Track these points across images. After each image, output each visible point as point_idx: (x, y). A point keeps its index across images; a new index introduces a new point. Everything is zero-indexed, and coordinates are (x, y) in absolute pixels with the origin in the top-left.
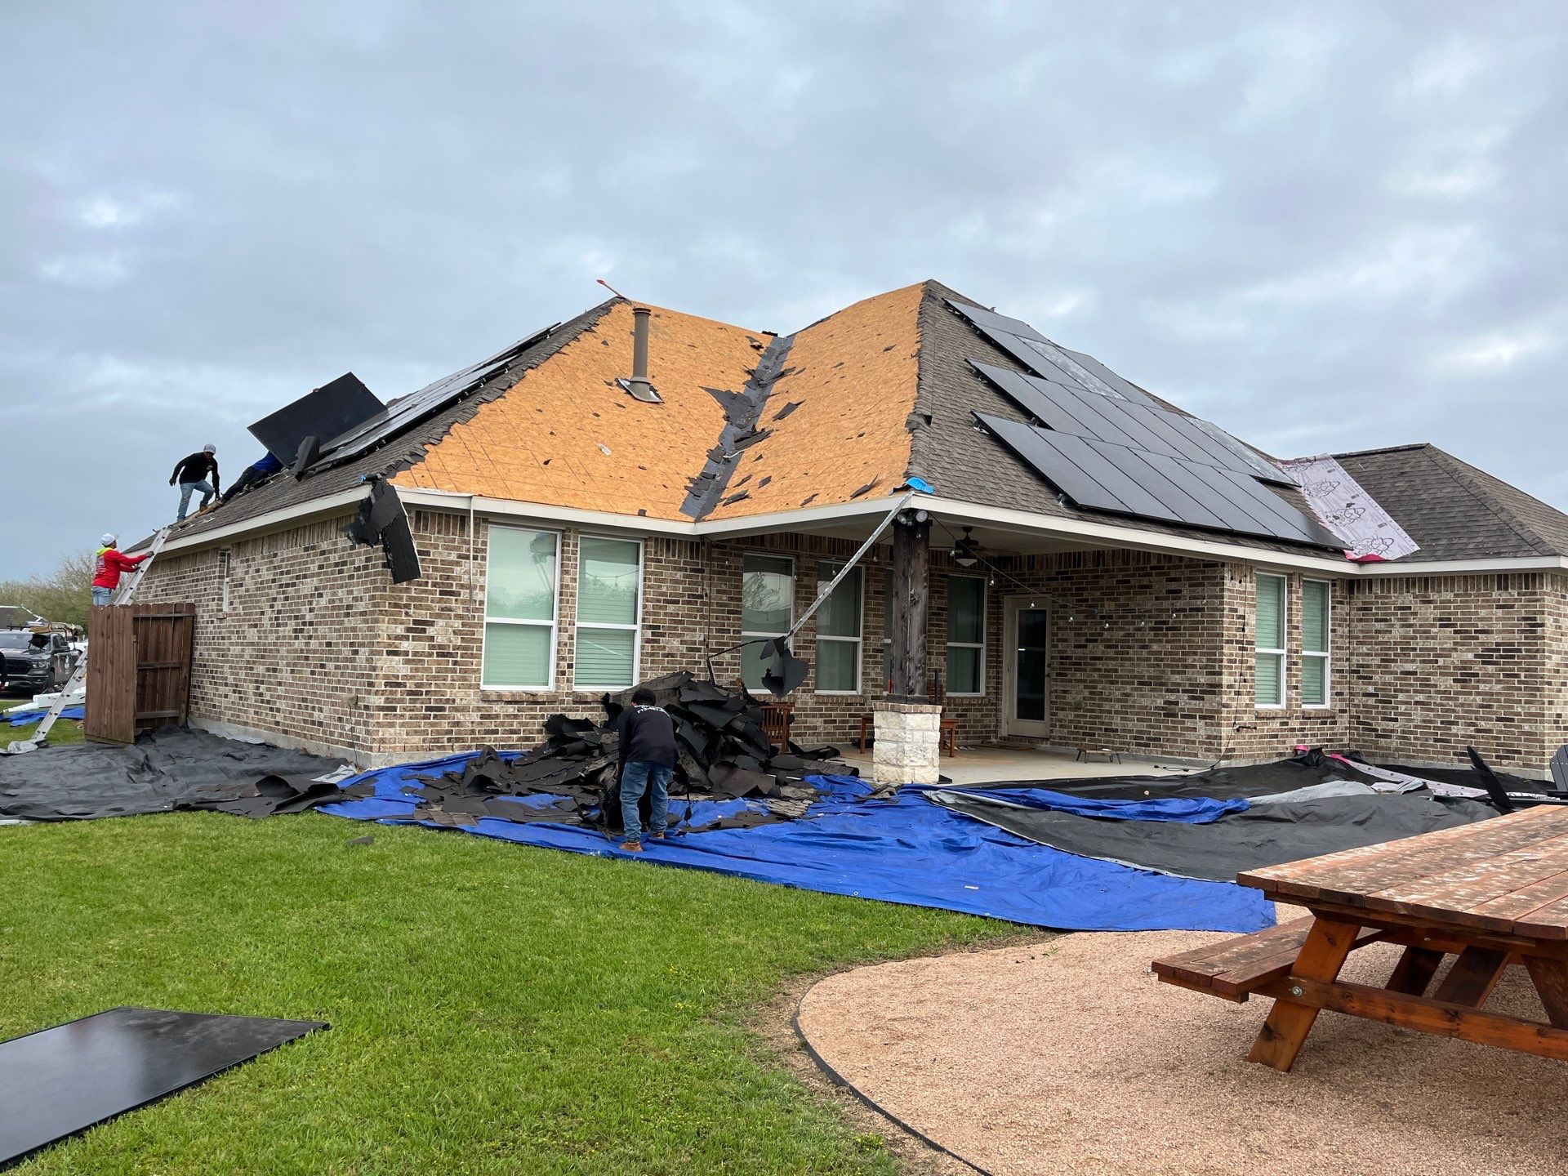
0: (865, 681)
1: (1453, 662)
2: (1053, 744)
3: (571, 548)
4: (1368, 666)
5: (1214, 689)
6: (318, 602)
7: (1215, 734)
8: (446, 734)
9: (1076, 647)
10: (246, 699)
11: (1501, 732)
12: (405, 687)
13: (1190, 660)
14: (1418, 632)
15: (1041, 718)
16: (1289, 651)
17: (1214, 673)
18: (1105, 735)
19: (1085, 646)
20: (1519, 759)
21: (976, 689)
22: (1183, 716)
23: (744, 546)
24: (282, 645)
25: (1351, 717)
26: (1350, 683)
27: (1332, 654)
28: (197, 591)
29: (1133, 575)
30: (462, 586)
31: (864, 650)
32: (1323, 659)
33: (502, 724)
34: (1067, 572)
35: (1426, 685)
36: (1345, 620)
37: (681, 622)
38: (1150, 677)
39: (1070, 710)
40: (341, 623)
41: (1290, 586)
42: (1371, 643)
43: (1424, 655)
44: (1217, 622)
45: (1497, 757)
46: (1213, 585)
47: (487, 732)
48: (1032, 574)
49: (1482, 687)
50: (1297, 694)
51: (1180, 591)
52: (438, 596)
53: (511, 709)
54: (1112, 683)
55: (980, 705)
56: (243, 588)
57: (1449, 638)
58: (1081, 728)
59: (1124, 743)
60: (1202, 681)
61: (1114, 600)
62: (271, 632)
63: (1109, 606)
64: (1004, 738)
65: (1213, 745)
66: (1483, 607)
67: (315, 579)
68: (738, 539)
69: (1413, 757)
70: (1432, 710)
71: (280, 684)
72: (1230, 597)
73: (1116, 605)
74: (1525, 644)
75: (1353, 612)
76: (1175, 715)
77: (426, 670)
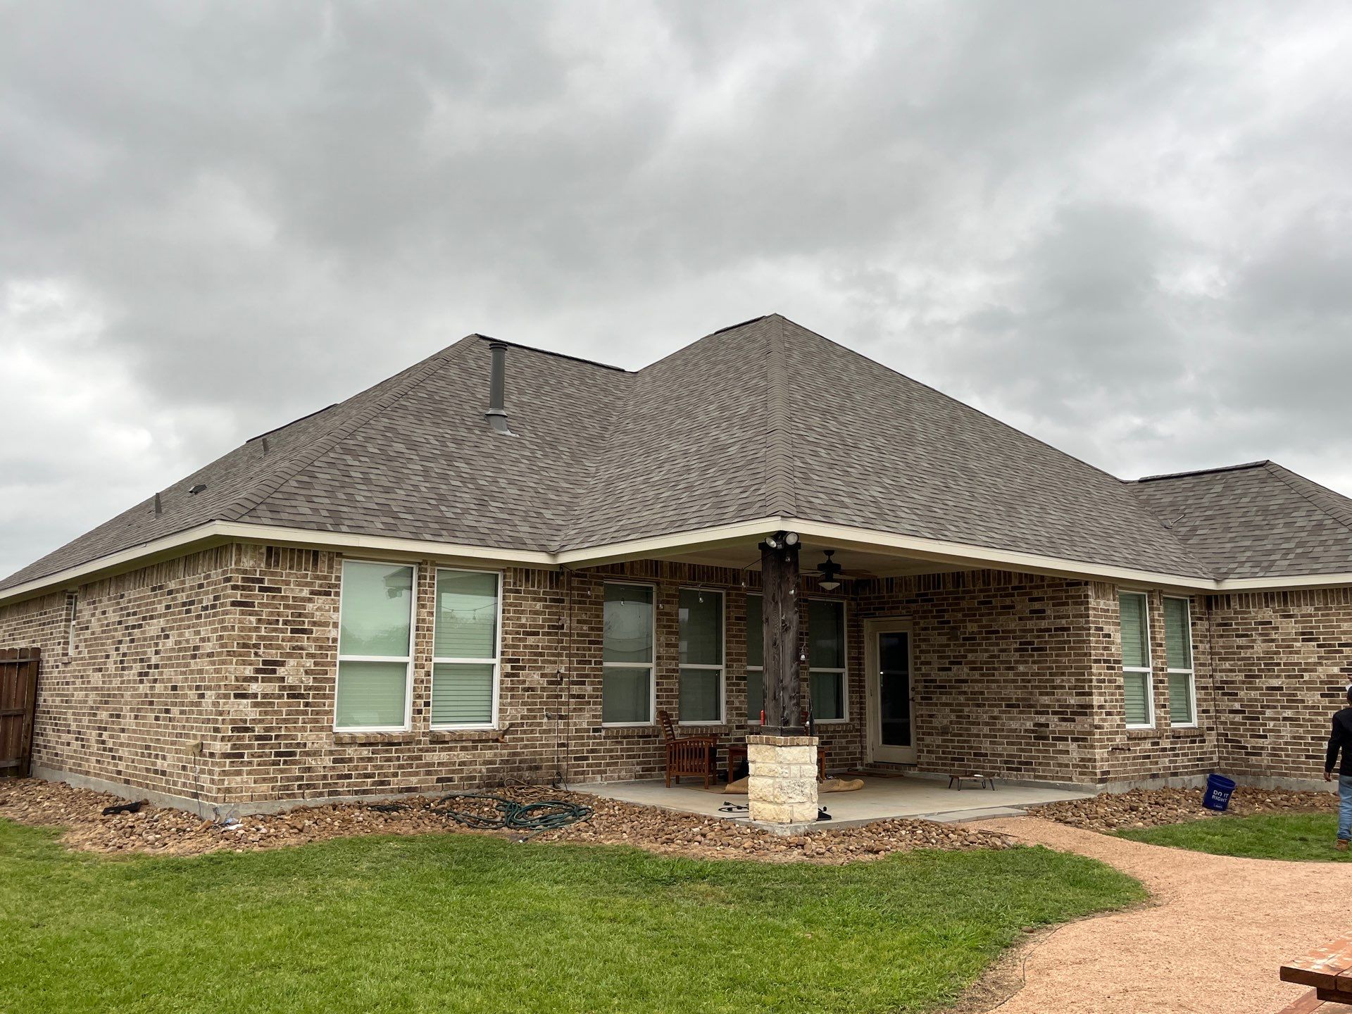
0: (730, 710)
1: (1319, 677)
2: (921, 770)
3: (428, 581)
4: (1232, 682)
5: (1085, 710)
6: (164, 644)
7: (1089, 756)
8: (297, 780)
9: (941, 669)
10: (89, 747)
12: (254, 731)
13: (1058, 681)
14: (1280, 646)
15: (908, 744)
16: (1155, 669)
17: (1083, 694)
18: (975, 760)
19: (949, 669)
21: (839, 714)
22: (1054, 739)
23: (603, 574)
24: (127, 689)
25: (1219, 735)
26: (1214, 700)
27: (1196, 671)
28: (43, 635)
29: (995, 596)
30: (314, 624)
31: (727, 678)
32: (1187, 676)
33: (356, 768)
34: (926, 595)
35: (1293, 701)
36: (1206, 637)
37: (541, 654)
38: (1017, 699)
39: (938, 734)
40: (187, 665)
41: (1151, 603)
42: (1233, 659)
43: (1288, 671)
44: (1084, 641)
46: (1076, 603)
47: (340, 777)
48: (891, 597)
50: (1166, 713)
51: (1044, 611)
52: (289, 634)
53: (365, 752)
54: (978, 705)
55: (844, 732)
56: (89, 631)
57: (1313, 652)
58: (950, 753)
59: (994, 768)
60: (1072, 702)
61: (976, 621)
62: (116, 676)
63: (972, 627)
64: (871, 765)
65: (1088, 768)
67: (161, 620)
68: (598, 567)
69: (1286, 775)
70: (1301, 726)
71: (123, 731)
72: (1095, 616)
73: (979, 626)
75: (1213, 628)
76: (1046, 738)
77: (276, 713)
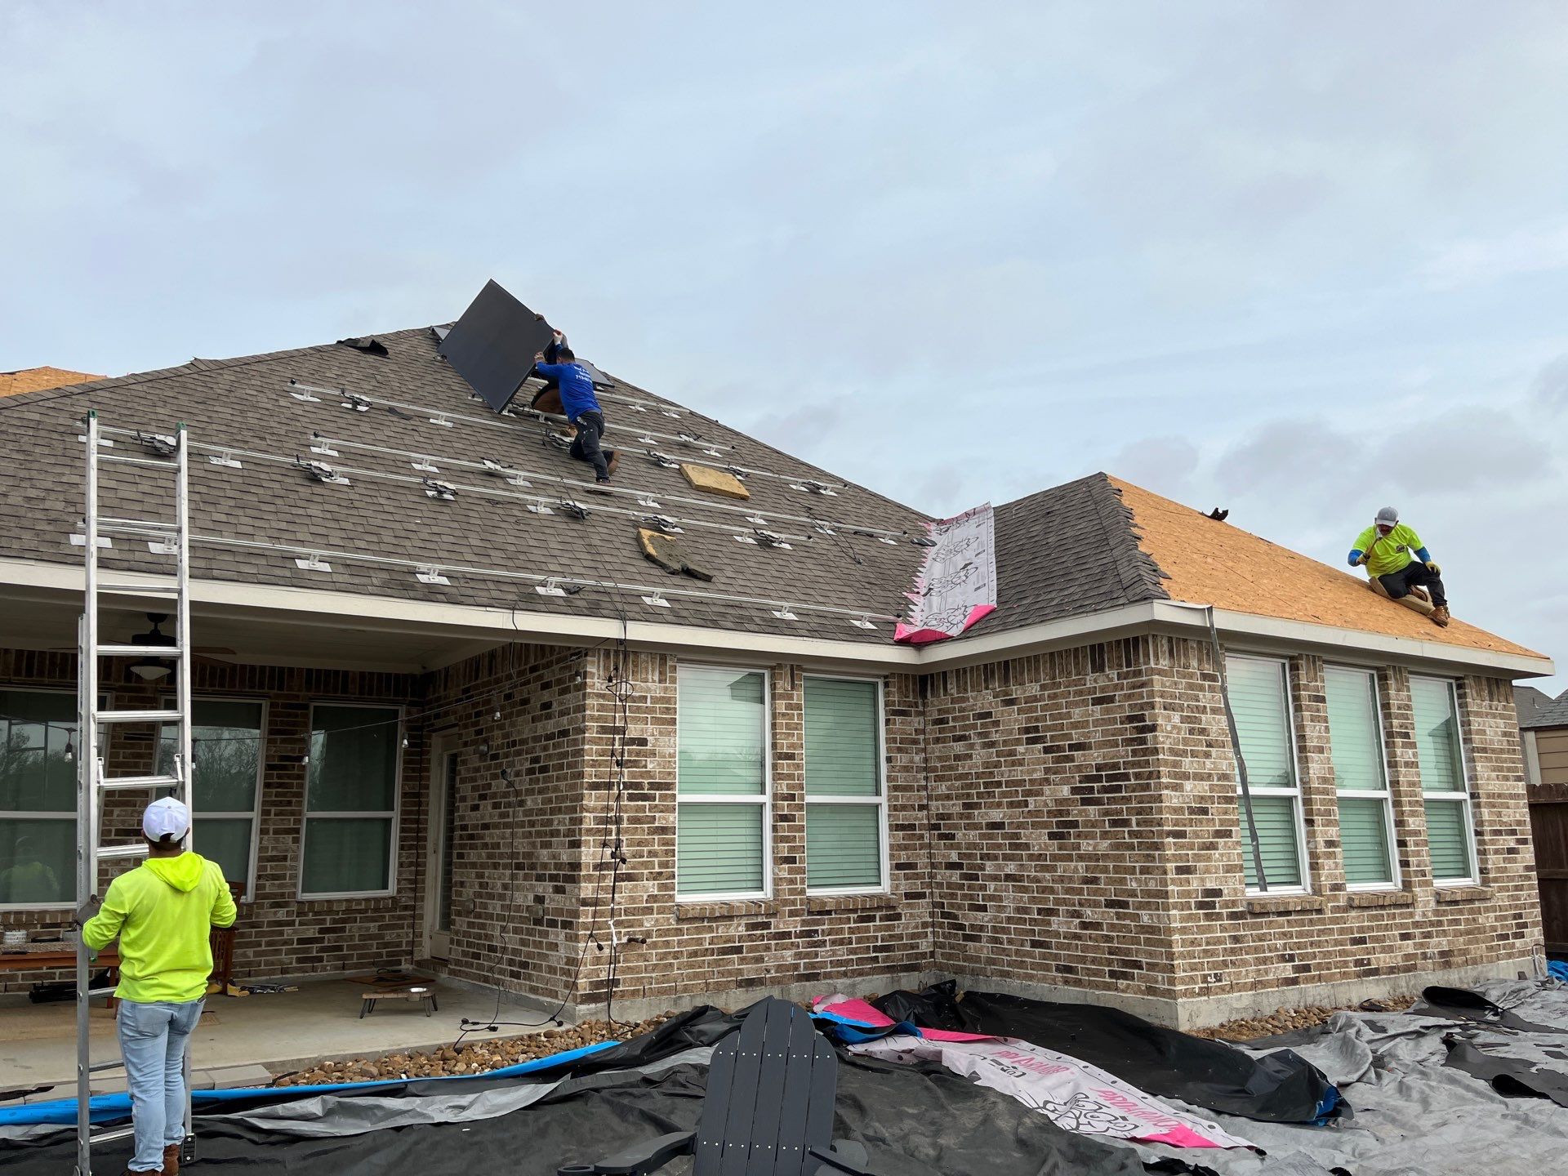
2: (450, 971)
4: (949, 817)
5: (574, 872)
7: (574, 955)
9: (472, 808)
11: (1112, 927)
13: (555, 823)
14: (1002, 754)
16: (775, 796)
17: (574, 844)
18: (488, 958)
20: (1141, 977)
21: (385, 887)
22: (548, 923)
25: (930, 905)
26: (930, 846)
27: (889, 799)
29: (517, 685)
34: (469, 689)
35: (1016, 845)
36: (915, 742)
38: (524, 855)
39: (465, 914)
42: (950, 778)
43: (1011, 794)
45: (1112, 974)
46: (576, 689)
49: (1087, 846)
51: (551, 705)
54: (495, 866)
57: (1039, 762)
58: (471, 945)
59: (500, 972)
60: (565, 858)
64: (423, 963)
66: (1076, 704)
74: (1134, 764)
75: (928, 728)
76: (542, 922)
